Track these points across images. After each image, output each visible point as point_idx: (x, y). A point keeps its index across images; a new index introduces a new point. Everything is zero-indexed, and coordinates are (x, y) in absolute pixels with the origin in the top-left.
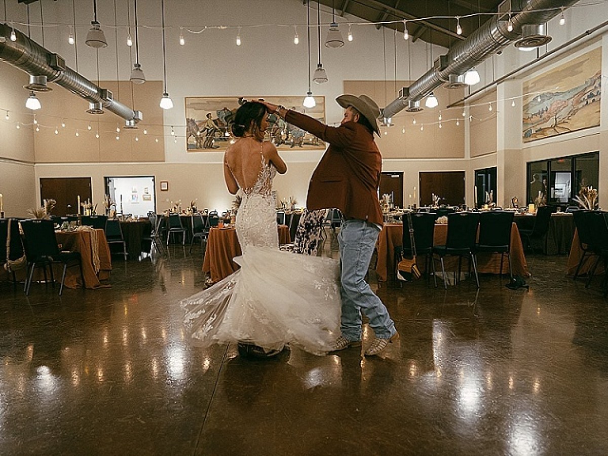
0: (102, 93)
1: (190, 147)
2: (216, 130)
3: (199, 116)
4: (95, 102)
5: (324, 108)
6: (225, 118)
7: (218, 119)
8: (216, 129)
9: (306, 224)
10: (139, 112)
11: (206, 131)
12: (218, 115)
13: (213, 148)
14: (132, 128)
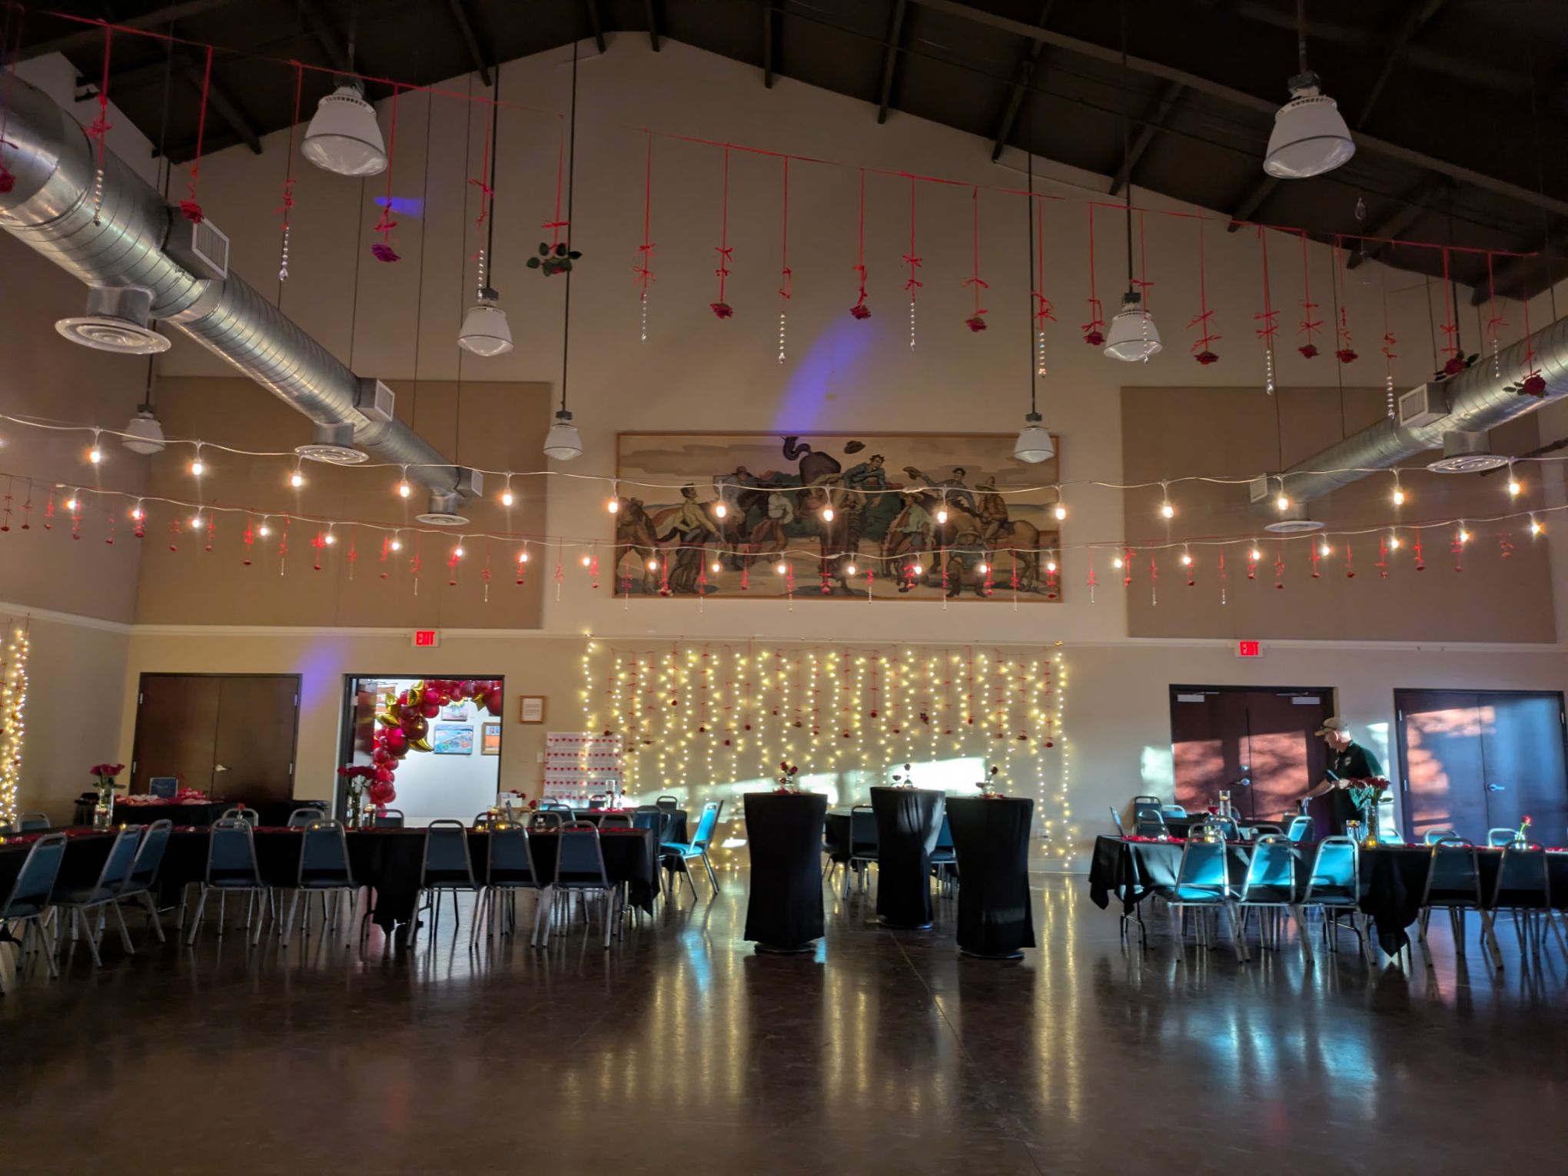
0: (360, 390)
1: (624, 588)
4: (333, 419)
5: (1058, 473)
10: (474, 473)
11: (678, 539)
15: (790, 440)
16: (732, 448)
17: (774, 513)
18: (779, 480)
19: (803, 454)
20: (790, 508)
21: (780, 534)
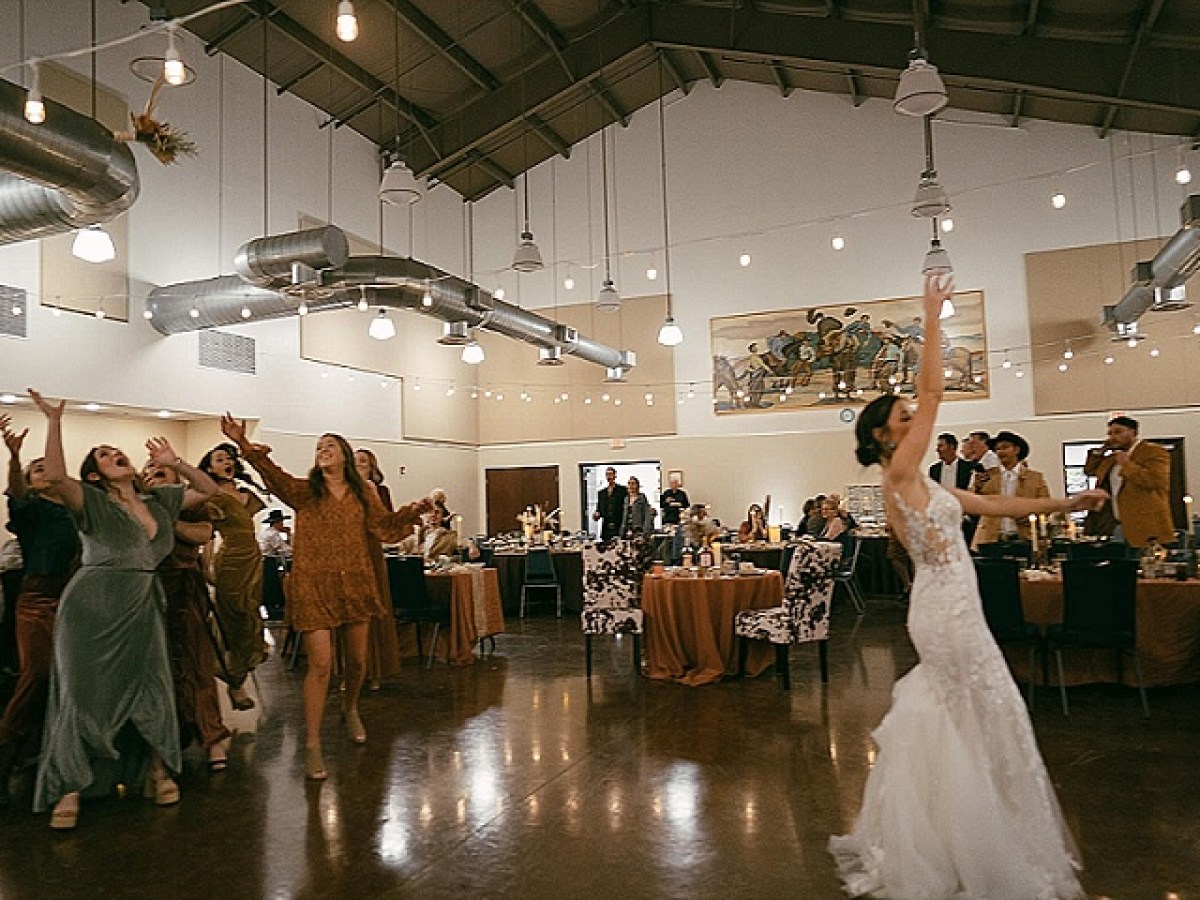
0: (559, 330)
1: (719, 408)
2: (765, 374)
3: (734, 351)
4: (550, 347)
5: (983, 314)
6: (783, 351)
7: (769, 353)
8: (766, 372)
9: (803, 574)
10: (629, 353)
11: (748, 377)
12: (770, 344)
13: (761, 407)
14: (617, 381)
15: (811, 311)
16: (776, 321)
17: (804, 357)
18: (806, 337)
19: (819, 320)
20: (813, 353)
21: (808, 369)
